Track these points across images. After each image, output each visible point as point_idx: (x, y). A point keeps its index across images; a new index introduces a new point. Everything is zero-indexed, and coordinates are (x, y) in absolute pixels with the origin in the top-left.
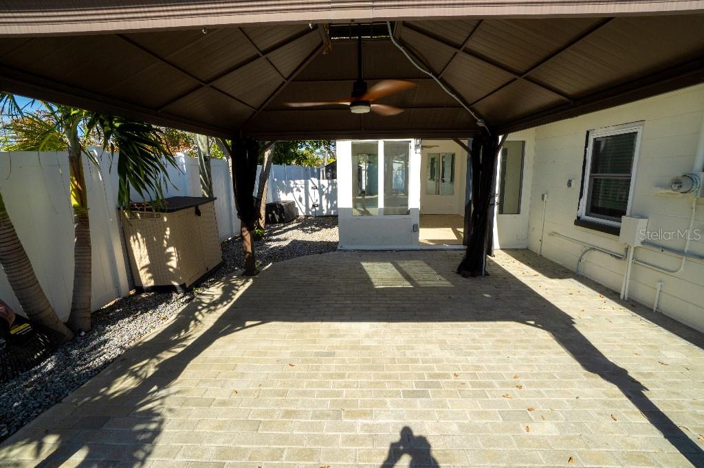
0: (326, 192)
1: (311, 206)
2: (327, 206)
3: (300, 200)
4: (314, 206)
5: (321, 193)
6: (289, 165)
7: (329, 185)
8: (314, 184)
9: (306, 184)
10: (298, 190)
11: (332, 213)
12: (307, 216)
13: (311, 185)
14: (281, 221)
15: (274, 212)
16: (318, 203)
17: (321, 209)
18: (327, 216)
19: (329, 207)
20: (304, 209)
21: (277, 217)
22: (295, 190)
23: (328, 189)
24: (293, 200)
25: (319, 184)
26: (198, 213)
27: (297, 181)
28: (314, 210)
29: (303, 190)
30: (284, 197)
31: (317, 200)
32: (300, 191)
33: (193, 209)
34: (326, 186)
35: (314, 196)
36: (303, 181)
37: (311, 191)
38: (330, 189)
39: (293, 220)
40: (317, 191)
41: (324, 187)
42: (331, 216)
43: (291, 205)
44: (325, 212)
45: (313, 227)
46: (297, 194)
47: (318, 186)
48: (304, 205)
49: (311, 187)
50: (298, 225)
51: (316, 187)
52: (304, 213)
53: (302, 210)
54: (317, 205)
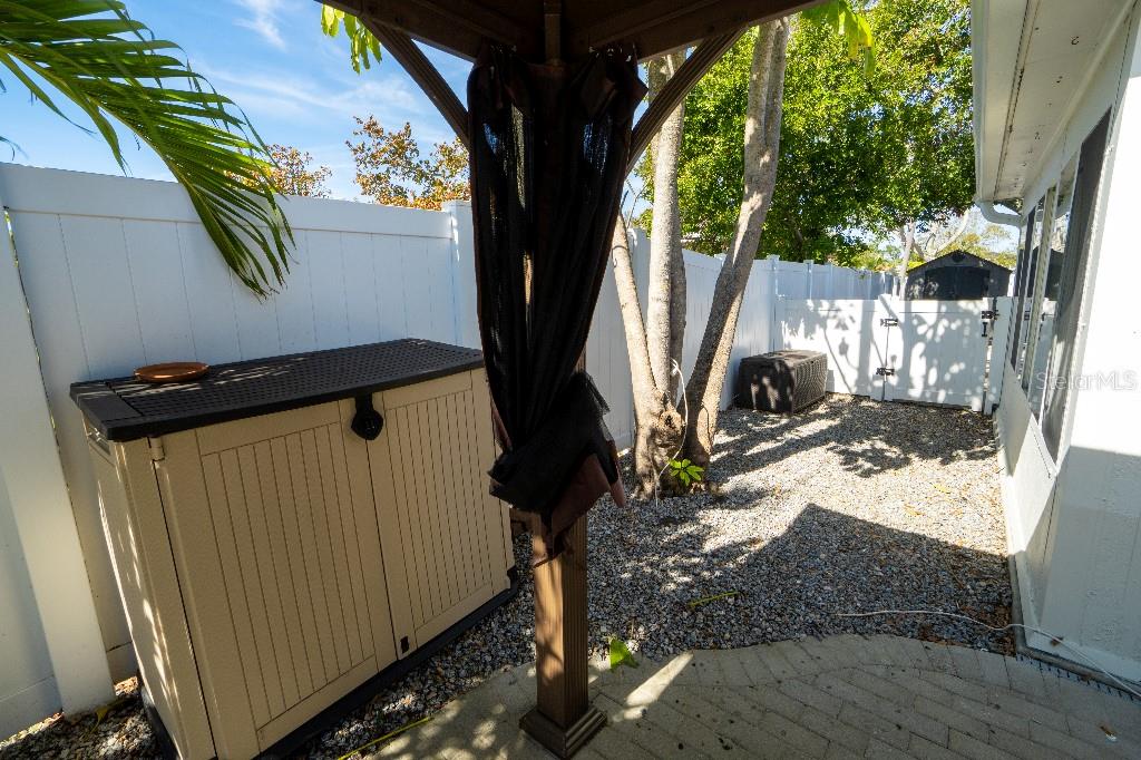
0: (929, 335)
1: (872, 371)
2: (926, 377)
3: (844, 349)
4: (882, 372)
5: (911, 337)
6: (822, 263)
7: (940, 316)
8: (890, 312)
9: (868, 314)
10: (842, 326)
11: (941, 398)
12: (858, 398)
13: (880, 312)
14: (783, 407)
15: (766, 381)
16: (898, 366)
17: (905, 383)
18: (921, 405)
19: (932, 381)
20: (852, 376)
21: (773, 395)
22: (831, 323)
23: (935, 327)
24: (825, 350)
25: (908, 312)
26: (367, 424)
27: (839, 303)
28: (879, 384)
29: (855, 328)
30: (799, 343)
31: (894, 358)
32: (845, 327)
33: (346, 408)
34: (931, 319)
35: (889, 344)
36: (859, 303)
37: (879, 332)
38: (941, 331)
39: (815, 404)
40: (897, 332)
41: (922, 322)
42: (934, 406)
43: (816, 365)
44: (915, 393)
45: (880, 445)
46: (836, 336)
47: (902, 318)
48: (852, 367)
49: (882, 321)
50: (830, 427)
51: (897, 320)
52: (849, 389)
53: (847, 379)
54: (893, 370)
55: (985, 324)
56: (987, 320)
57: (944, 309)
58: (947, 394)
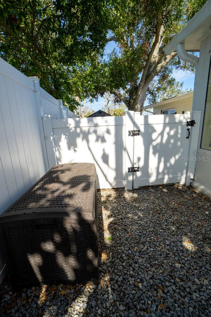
0: (159, 140)
1: (125, 170)
2: (158, 168)
3: (105, 158)
4: (133, 170)
5: (148, 141)
7: (165, 125)
8: (135, 124)
9: (119, 126)
11: (166, 180)
13: (128, 126)
16: (141, 164)
17: (147, 174)
18: (155, 187)
19: (161, 169)
20: (111, 175)
22: (92, 137)
23: (162, 134)
25: (146, 124)
29: (110, 139)
31: (139, 159)
32: (103, 140)
34: (159, 128)
36: (111, 120)
37: (128, 140)
38: (166, 137)
40: (139, 139)
41: (154, 131)
42: (164, 186)
44: (152, 179)
46: (98, 148)
47: (142, 129)
48: (111, 168)
49: (129, 132)
50: (111, 223)
51: (139, 131)
52: (111, 184)
53: (108, 178)
54: (138, 168)
55: (188, 130)
56: (190, 127)
57: (167, 120)
58: (169, 178)
